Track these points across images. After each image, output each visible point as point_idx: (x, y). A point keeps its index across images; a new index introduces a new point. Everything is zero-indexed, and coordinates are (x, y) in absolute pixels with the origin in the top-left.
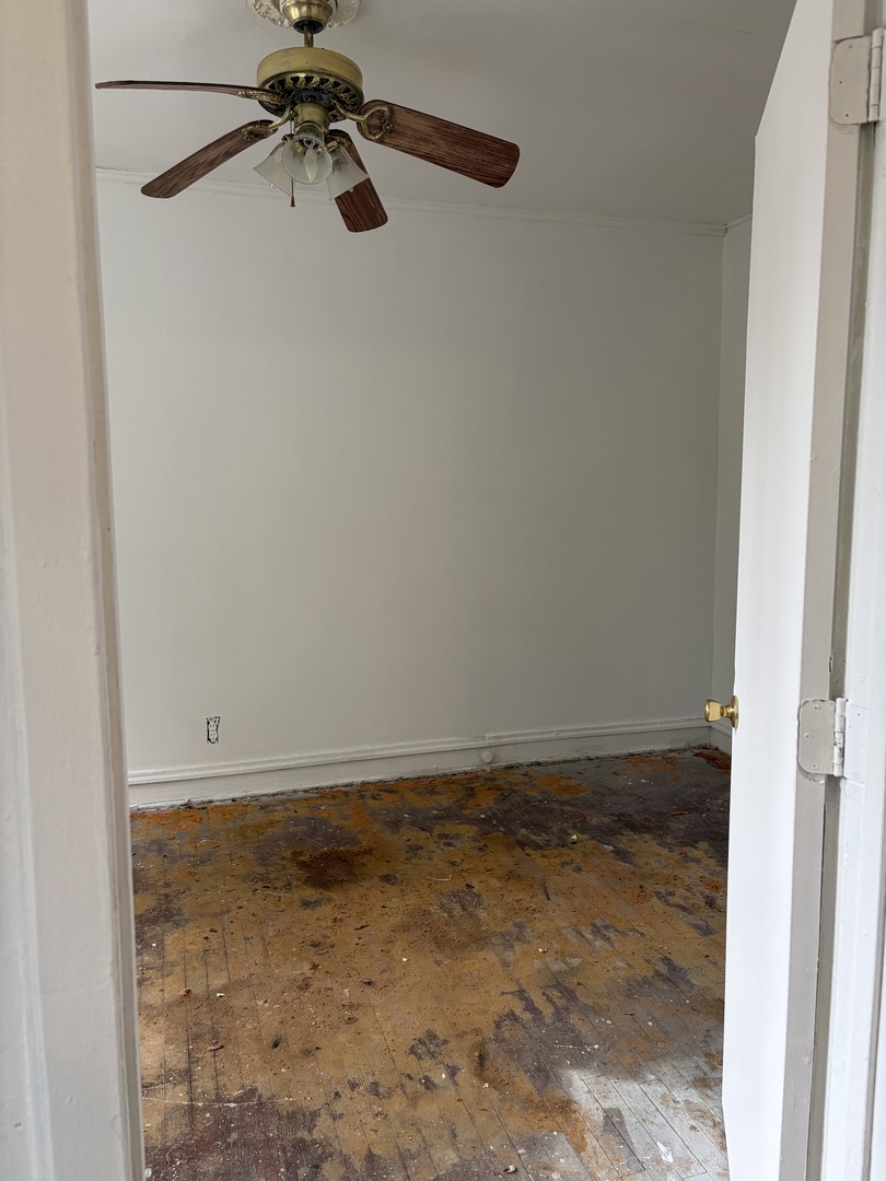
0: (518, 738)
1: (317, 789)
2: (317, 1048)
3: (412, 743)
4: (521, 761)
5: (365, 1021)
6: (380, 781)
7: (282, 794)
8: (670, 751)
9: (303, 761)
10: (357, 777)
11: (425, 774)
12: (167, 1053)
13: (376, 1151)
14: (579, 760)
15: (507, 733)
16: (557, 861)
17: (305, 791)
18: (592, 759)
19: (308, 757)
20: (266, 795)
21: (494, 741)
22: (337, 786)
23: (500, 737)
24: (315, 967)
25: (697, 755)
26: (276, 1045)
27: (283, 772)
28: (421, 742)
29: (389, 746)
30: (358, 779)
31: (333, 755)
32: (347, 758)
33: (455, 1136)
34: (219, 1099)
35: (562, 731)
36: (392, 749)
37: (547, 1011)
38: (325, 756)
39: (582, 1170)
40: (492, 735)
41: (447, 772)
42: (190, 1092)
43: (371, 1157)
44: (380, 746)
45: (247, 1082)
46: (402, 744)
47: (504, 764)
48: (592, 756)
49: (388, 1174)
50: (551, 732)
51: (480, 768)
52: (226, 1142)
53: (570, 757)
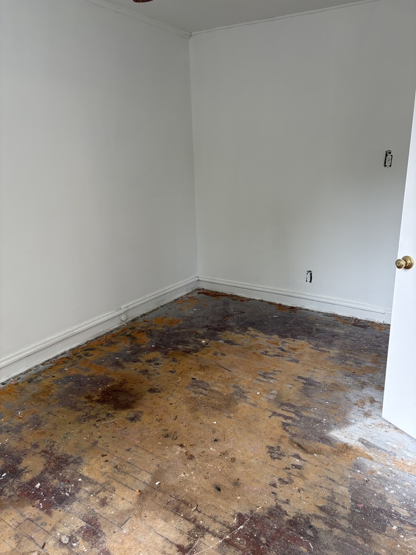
0: (135, 305)
1: (48, 361)
2: (238, 479)
3: (90, 321)
4: (137, 316)
5: (239, 457)
6: (78, 347)
7: (30, 370)
8: (187, 294)
9: (38, 348)
10: (67, 348)
11: (98, 336)
12: (175, 526)
13: (321, 505)
14: (158, 308)
15: (130, 304)
16: (210, 354)
17: (43, 364)
18: (163, 306)
19: (40, 345)
20: (21, 374)
21: (126, 309)
22: (58, 356)
23: (128, 306)
24: (182, 446)
25: (199, 293)
26: (219, 489)
27: (29, 357)
28: (94, 319)
29: (79, 326)
30: (67, 349)
31: (53, 339)
32: (61, 338)
33: (334, 481)
34: (232, 529)
35: (151, 296)
36: (82, 327)
37: (293, 415)
38: (49, 341)
39: (383, 466)
40: (124, 306)
41: (108, 331)
42: (214, 535)
43: (322, 509)
44: (75, 327)
45: (232, 513)
46: (85, 323)
47: (130, 319)
48: (162, 305)
49: (336, 511)
50: (147, 298)
51: (121, 325)
52: (264, 544)
53: (155, 308)
